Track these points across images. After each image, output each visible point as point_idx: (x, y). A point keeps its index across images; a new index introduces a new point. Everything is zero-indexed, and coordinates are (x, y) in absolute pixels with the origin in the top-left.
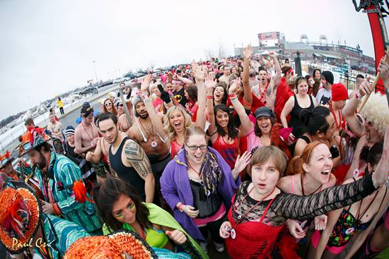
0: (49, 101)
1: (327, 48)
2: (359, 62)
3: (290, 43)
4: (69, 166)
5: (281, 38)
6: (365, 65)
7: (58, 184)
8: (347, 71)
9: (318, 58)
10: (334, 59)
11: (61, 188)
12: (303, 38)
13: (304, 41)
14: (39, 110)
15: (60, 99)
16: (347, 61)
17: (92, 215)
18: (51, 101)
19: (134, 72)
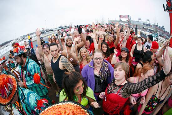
0: (24, 36)
1: (149, 25)
2: (163, 33)
3: (133, 21)
4: (34, 66)
5: (129, 18)
6: (165, 35)
7: (28, 73)
8: (157, 37)
9: (145, 29)
10: (152, 30)
11: (30, 75)
12: (139, 19)
13: (140, 21)
14: (19, 40)
15: (29, 35)
16: (157, 32)
17: (43, 89)
18: (25, 36)
19: (63, 26)
